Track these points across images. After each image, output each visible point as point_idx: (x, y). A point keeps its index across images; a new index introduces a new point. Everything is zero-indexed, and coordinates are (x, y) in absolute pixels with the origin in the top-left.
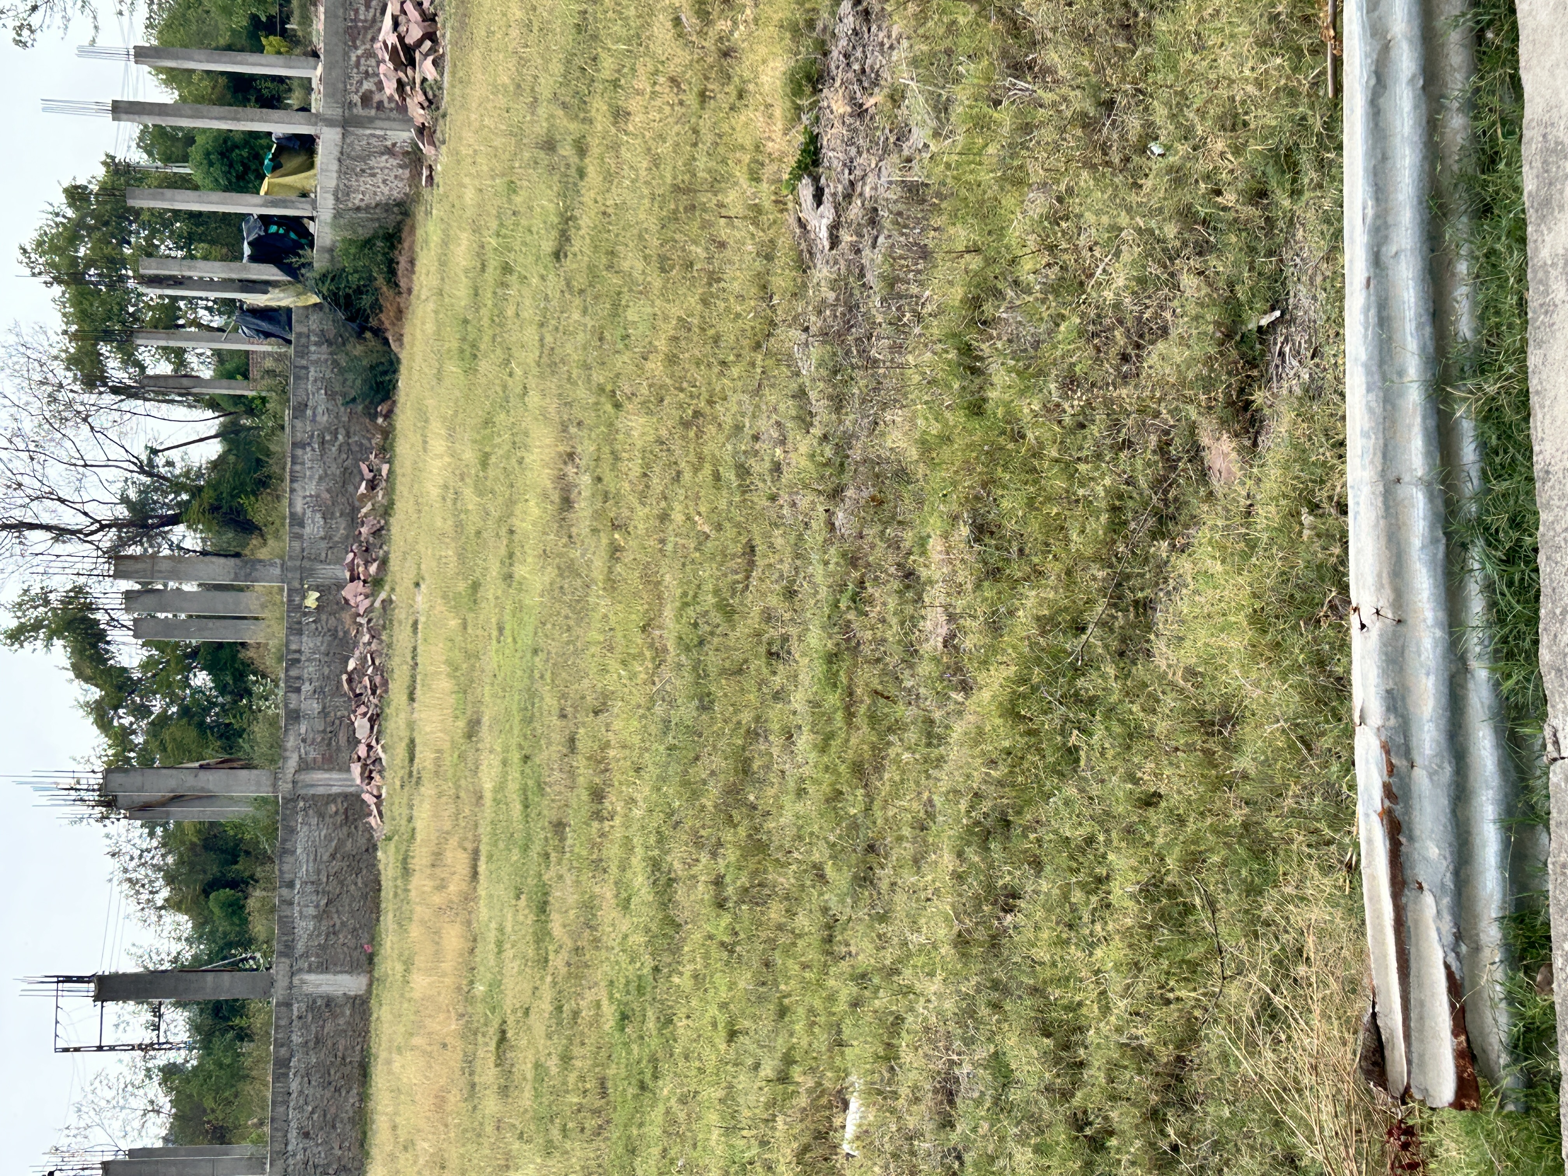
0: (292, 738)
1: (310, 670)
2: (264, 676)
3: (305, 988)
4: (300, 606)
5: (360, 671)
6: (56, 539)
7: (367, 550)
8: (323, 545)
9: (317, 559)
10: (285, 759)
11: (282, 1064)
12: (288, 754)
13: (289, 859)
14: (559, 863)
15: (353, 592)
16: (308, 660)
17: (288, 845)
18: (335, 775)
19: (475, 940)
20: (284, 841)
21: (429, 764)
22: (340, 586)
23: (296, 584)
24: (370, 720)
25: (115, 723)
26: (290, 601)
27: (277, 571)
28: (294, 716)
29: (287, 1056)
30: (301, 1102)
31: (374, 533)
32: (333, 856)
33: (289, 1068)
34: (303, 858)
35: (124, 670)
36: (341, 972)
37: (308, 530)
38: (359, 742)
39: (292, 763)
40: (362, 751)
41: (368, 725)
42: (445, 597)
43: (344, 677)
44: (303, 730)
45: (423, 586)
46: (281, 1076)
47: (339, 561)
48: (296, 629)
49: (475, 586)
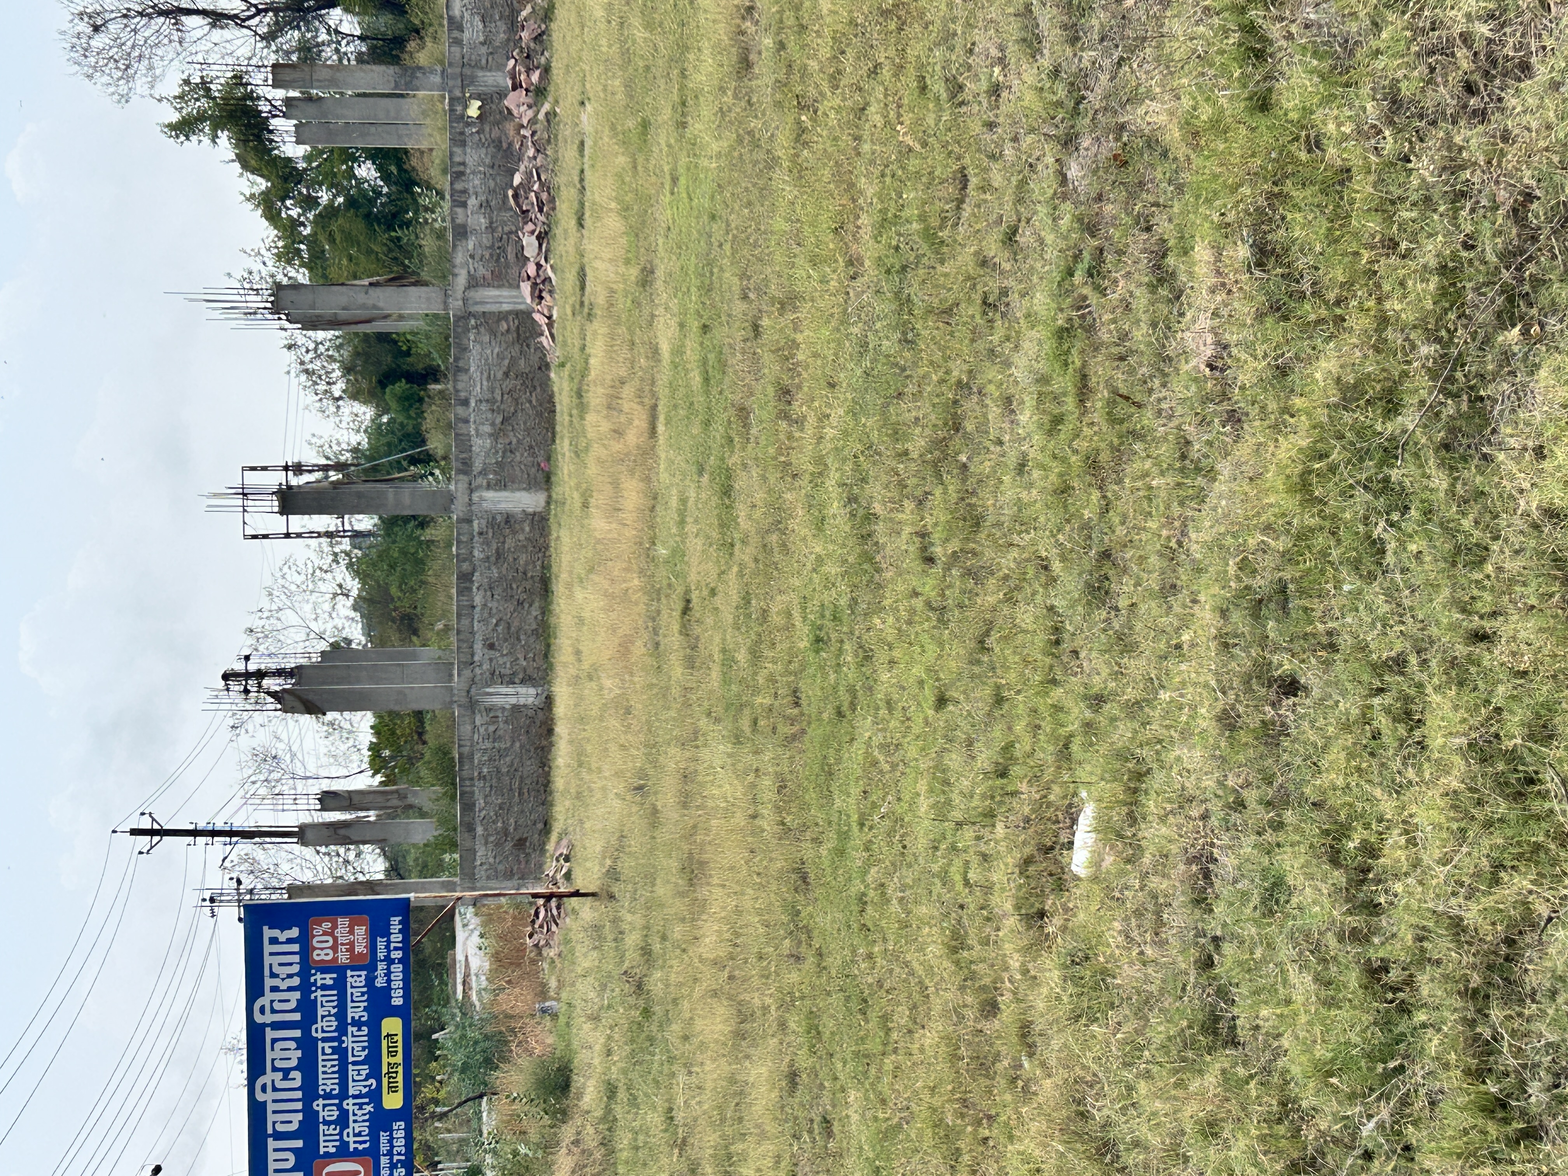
0: (460, 255)
1: (475, 182)
2: (429, 187)
3: (485, 505)
4: (462, 116)
5: (526, 186)
6: (213, 25)
7: (528, 57)
8: (484, 50)
9: (477, 66)
10: (455, 275)
11: (465, 578)
12: (456, 271)
13: (463, 377)
14: (744, 449)
15: (515, 101)
16: (473, 173)
17: (461, 364)
18: (505, 292)
19: (655, 498)
20: (456, 359)
21: (601, 300)
22: (502, 95)
23: (458, 93)
24: (538, 238)
25: (284, 215)
26: (452, 110)
27: (437, 79)
28: (462, 232)
29: (470, 569)
30: (486, 615)
31: (535, 39)
32: (506, 374)
33: (472, 582)
34: (477, 376)
35: (289, 160)
36: (519, 490)
37: (466, 35)
38: (528, 259)
39: (461, 280)
40: (531, 269)
41: (536, 243)
42: (613, 127)
43: (510, 193)
44: (471, 246)
45: (589, 107)
46: (464, 589)
47: (501, 67)
48: (459, 140)
49: (645, 125)
